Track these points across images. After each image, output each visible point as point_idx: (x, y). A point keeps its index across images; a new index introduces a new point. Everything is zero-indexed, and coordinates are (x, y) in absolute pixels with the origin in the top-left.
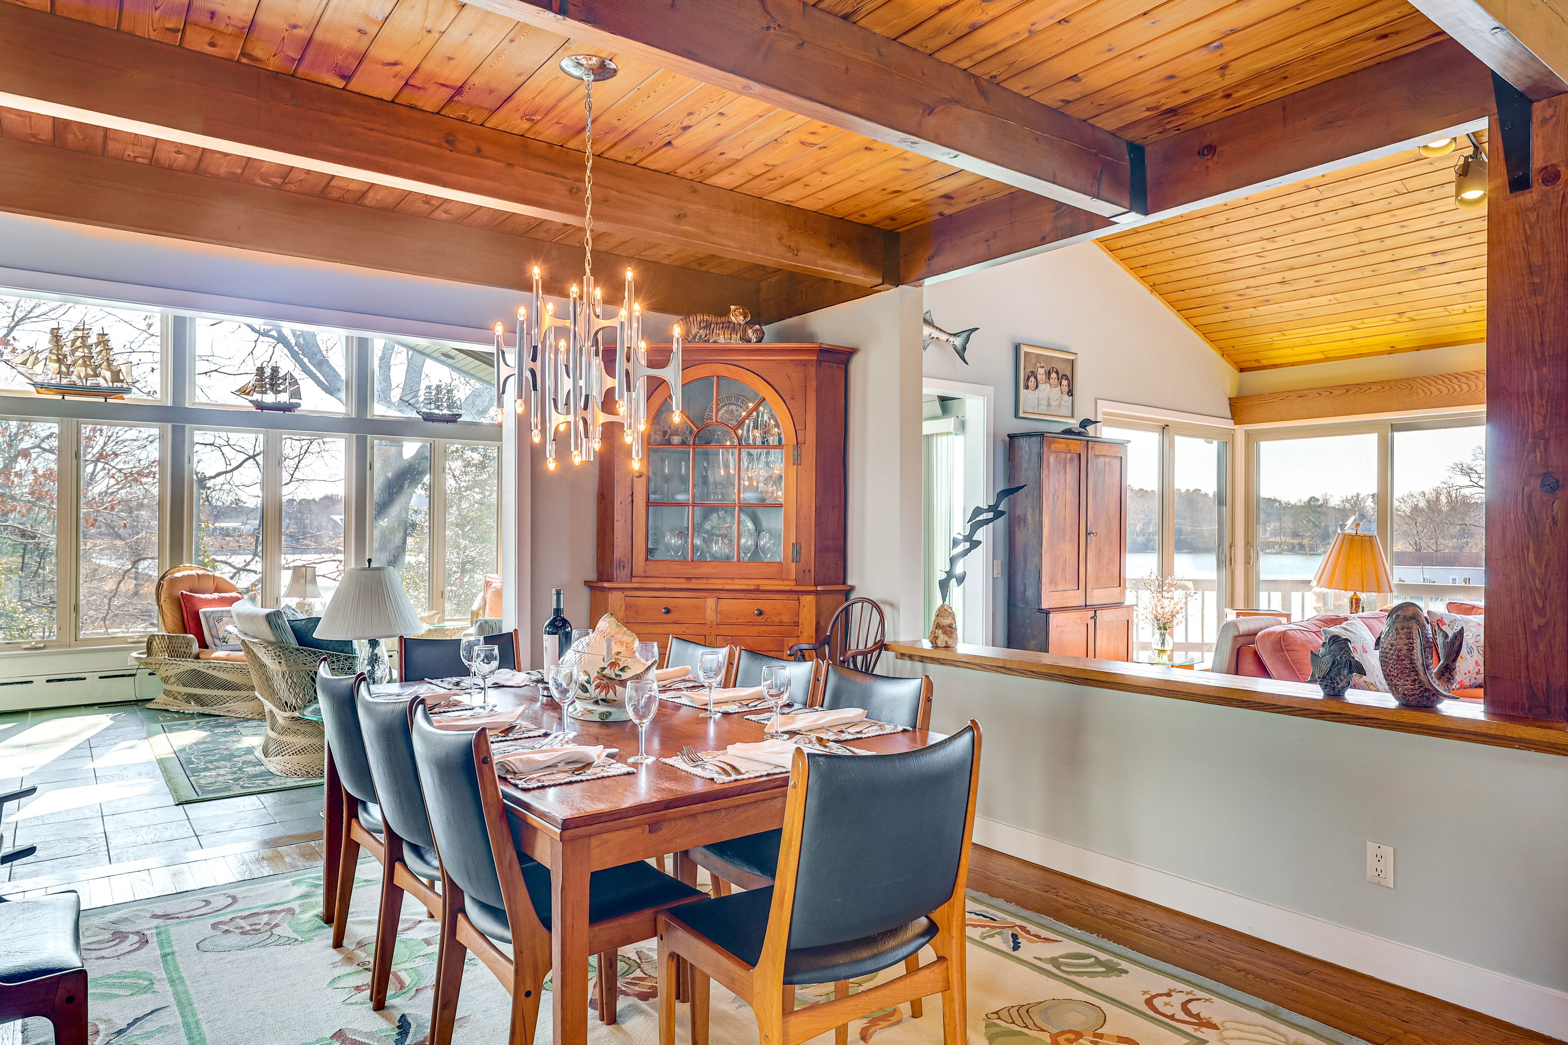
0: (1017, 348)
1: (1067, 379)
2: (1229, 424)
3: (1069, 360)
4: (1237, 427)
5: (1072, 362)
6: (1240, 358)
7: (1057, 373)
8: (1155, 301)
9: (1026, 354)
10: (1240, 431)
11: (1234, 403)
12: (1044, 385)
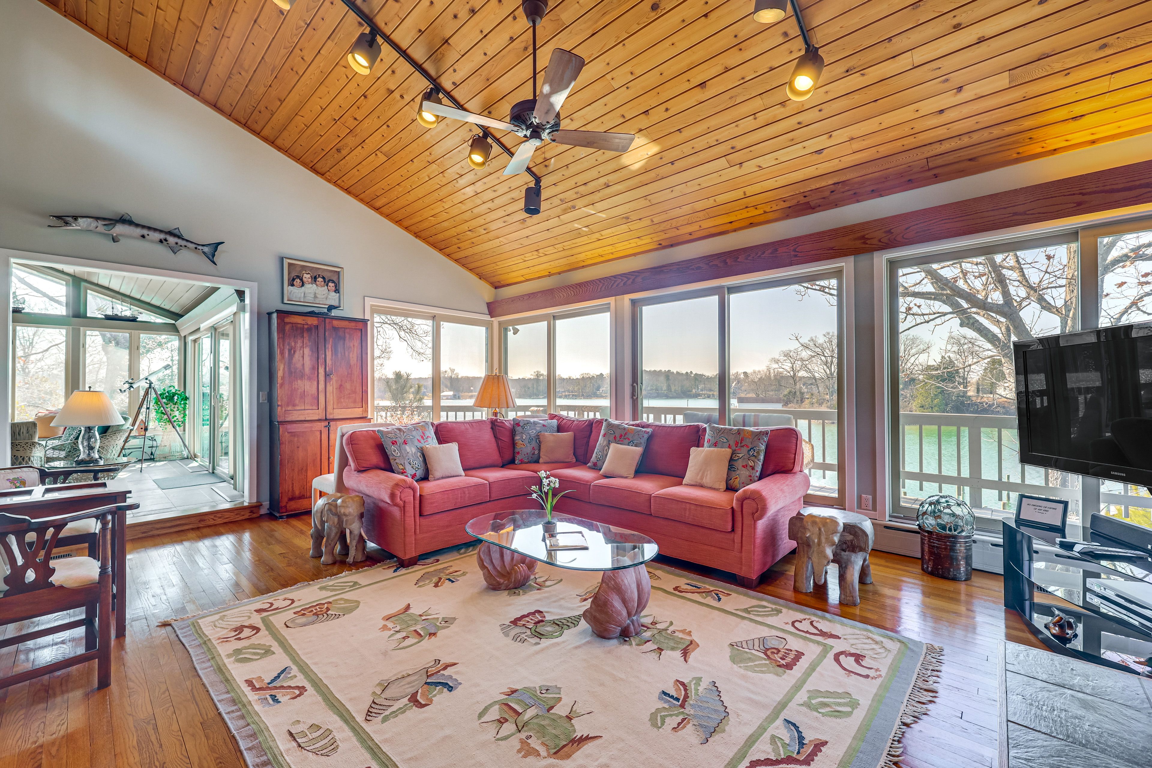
0: (282, 259)
1: (333, 282)
2: (487, 318)
3: (336, 271)
4: (493, 319)
5: (339, 272)
6: (495, 279)
7: (323, 278)
8: (418, 241)
9: (290, 265)
10: (495, 321)
11: (489, 305)
12: (310, 285)
